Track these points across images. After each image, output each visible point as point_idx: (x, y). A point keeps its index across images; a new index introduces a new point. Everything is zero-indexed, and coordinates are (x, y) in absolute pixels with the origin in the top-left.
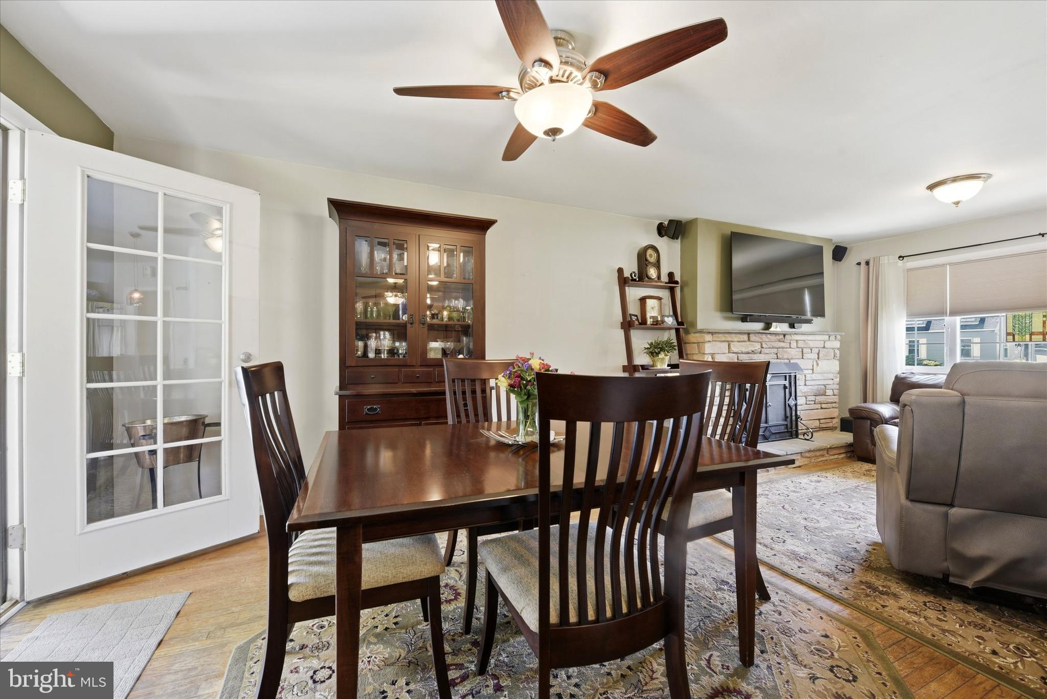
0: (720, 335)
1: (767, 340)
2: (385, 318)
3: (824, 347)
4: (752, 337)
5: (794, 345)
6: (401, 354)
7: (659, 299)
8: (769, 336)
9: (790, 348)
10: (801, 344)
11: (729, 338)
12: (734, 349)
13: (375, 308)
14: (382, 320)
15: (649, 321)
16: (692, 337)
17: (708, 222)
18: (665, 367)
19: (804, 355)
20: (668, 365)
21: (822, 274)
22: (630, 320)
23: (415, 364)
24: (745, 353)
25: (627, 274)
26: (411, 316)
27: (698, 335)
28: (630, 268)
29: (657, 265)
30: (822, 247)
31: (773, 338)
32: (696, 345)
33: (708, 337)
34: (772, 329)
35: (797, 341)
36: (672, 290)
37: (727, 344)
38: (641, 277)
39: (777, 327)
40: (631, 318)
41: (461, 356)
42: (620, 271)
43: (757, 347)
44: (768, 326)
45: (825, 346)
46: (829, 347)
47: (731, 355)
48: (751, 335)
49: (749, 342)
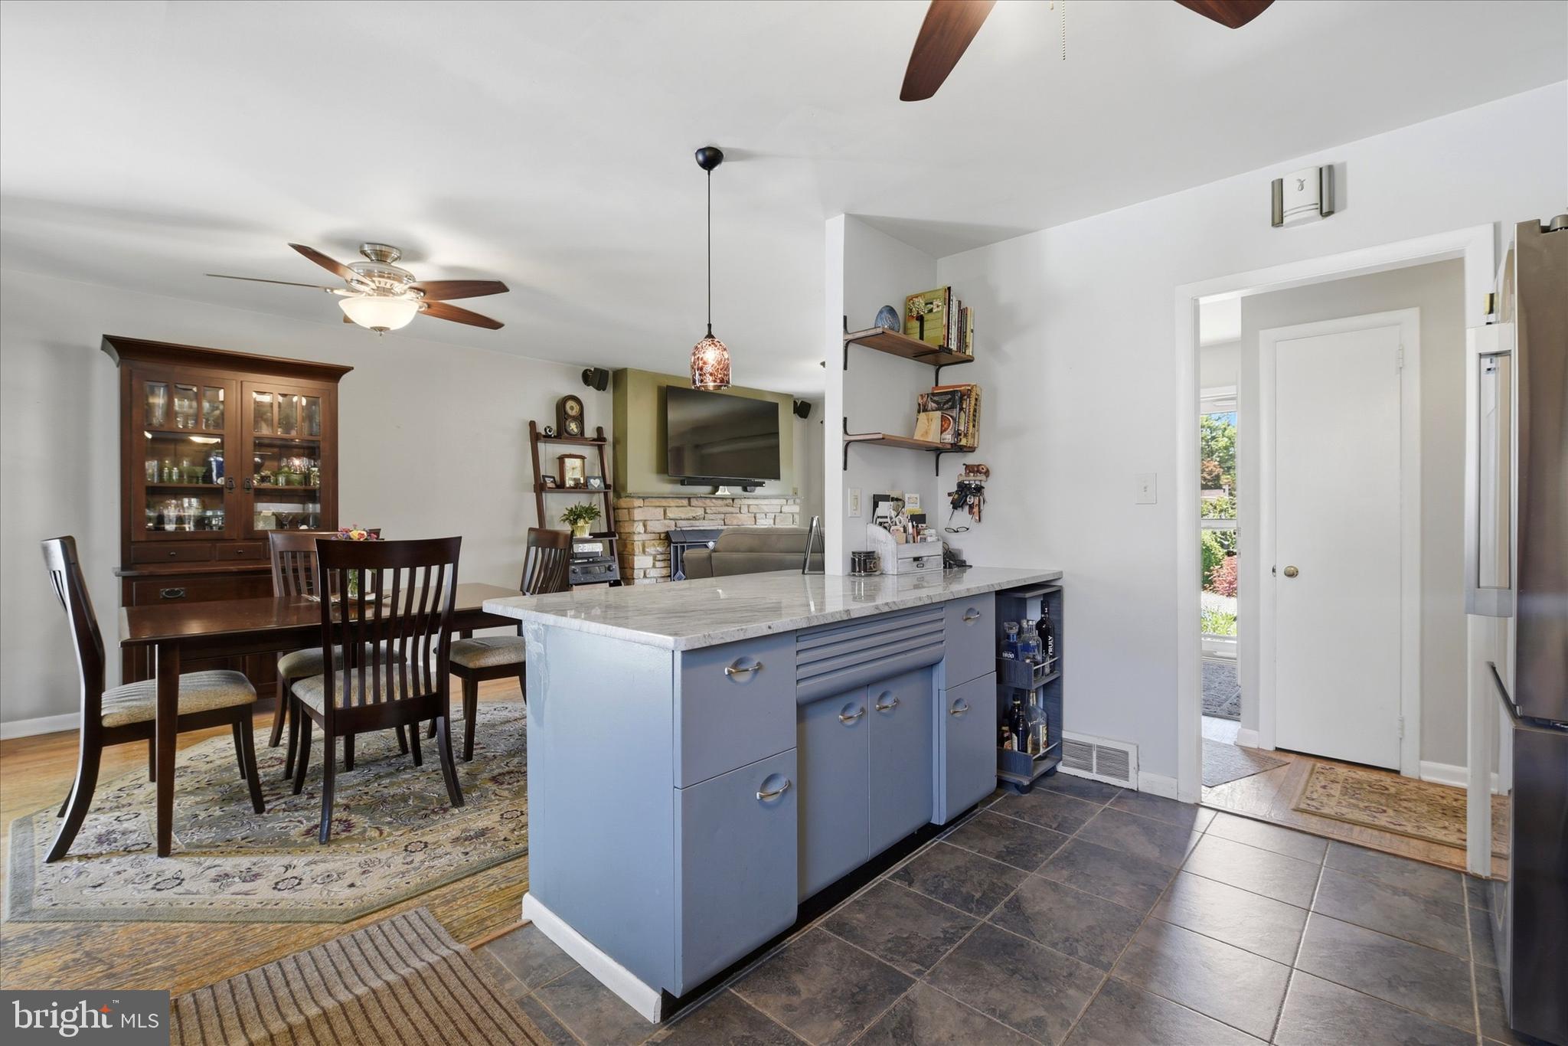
0: (654, 500)
1: (713, 505)
2: (190, 481)
3: (781, 512)
4: (694, 502)
5: (744, 510)
6: (215, 525)
7: (582, 458)
8: (714, 500)
9: (741, 513)
10: (753, 509)
11: (664, 503)
12: (670, 515)
13: (175, 469)
14: (185, 483)
15: (569, 483)
16: (624, 502)
17: (642, 374)
18: (586, 536)
19: (758, 520)
20: (590, 535)
21: (776, 434)
22: (542, 482)
23: (236, 538)
24: (684, 519)
25: (541, 430)
26: (229, 480)
27: (628, 499)
28: (546, 420)
29: (580, 419)
30: (777, 405)
31: (720, 502)
32: (627, 510)
33: (638, 503)
34: (719, 493)
35: (749, 506)
36: (600, 448)
37: (662, 510)
38: (561, 434)
39: (723, 491)
40: (544, 480)
41: (304, 527)
42: (532, 424)
43: (700, 512)
44: (716, 489)
45: (783, 510)
46: (787, 512)
47: (666, 522)
48: (692, 500)
49: (690, 508)
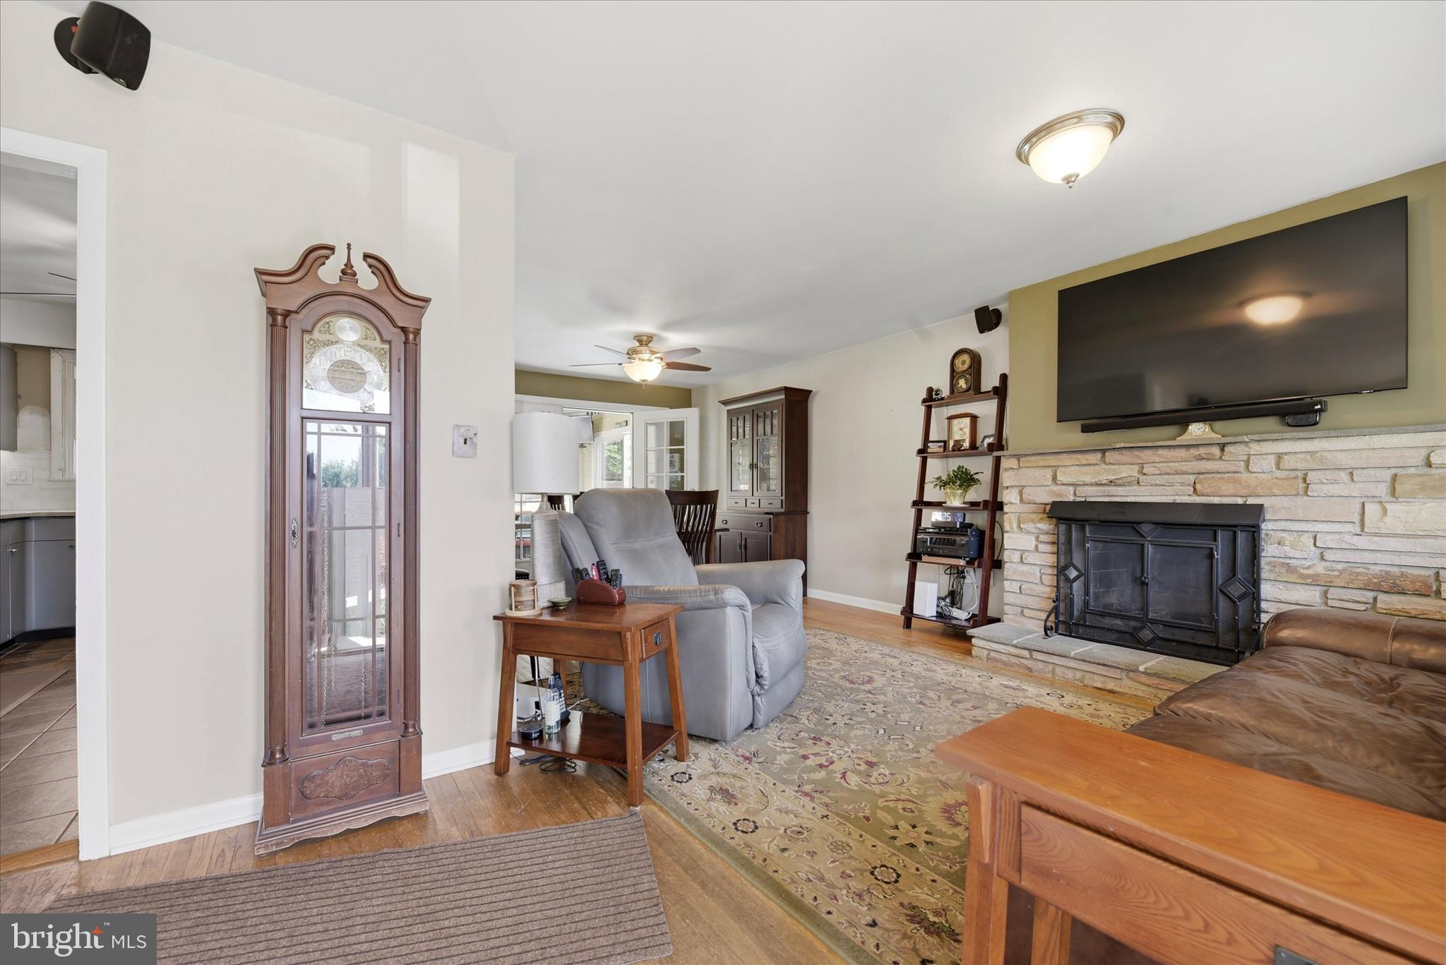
0: (1035, 458)
1: (1167, 459)
4: (1113, 456)
5: (1264, 464)
7: (971, 416)
8: (1171, 451)
9: (1248, 471)
10: (1295, 462)
11: (1052, 461)
12: (1063, 478)
29: (970, 372)
31: (1182, 453)
33: (1009, 463)
34: (1186, 437)
35: (1279, 456)
37: (1049, 471)
38: (953, 394)
39: (1198, 433)
42: (930, 390)
43: (1132, 471)
44: (1180, 431)
47: (1058, 488)
48: (1109, 453)
49: (1104, 466)
